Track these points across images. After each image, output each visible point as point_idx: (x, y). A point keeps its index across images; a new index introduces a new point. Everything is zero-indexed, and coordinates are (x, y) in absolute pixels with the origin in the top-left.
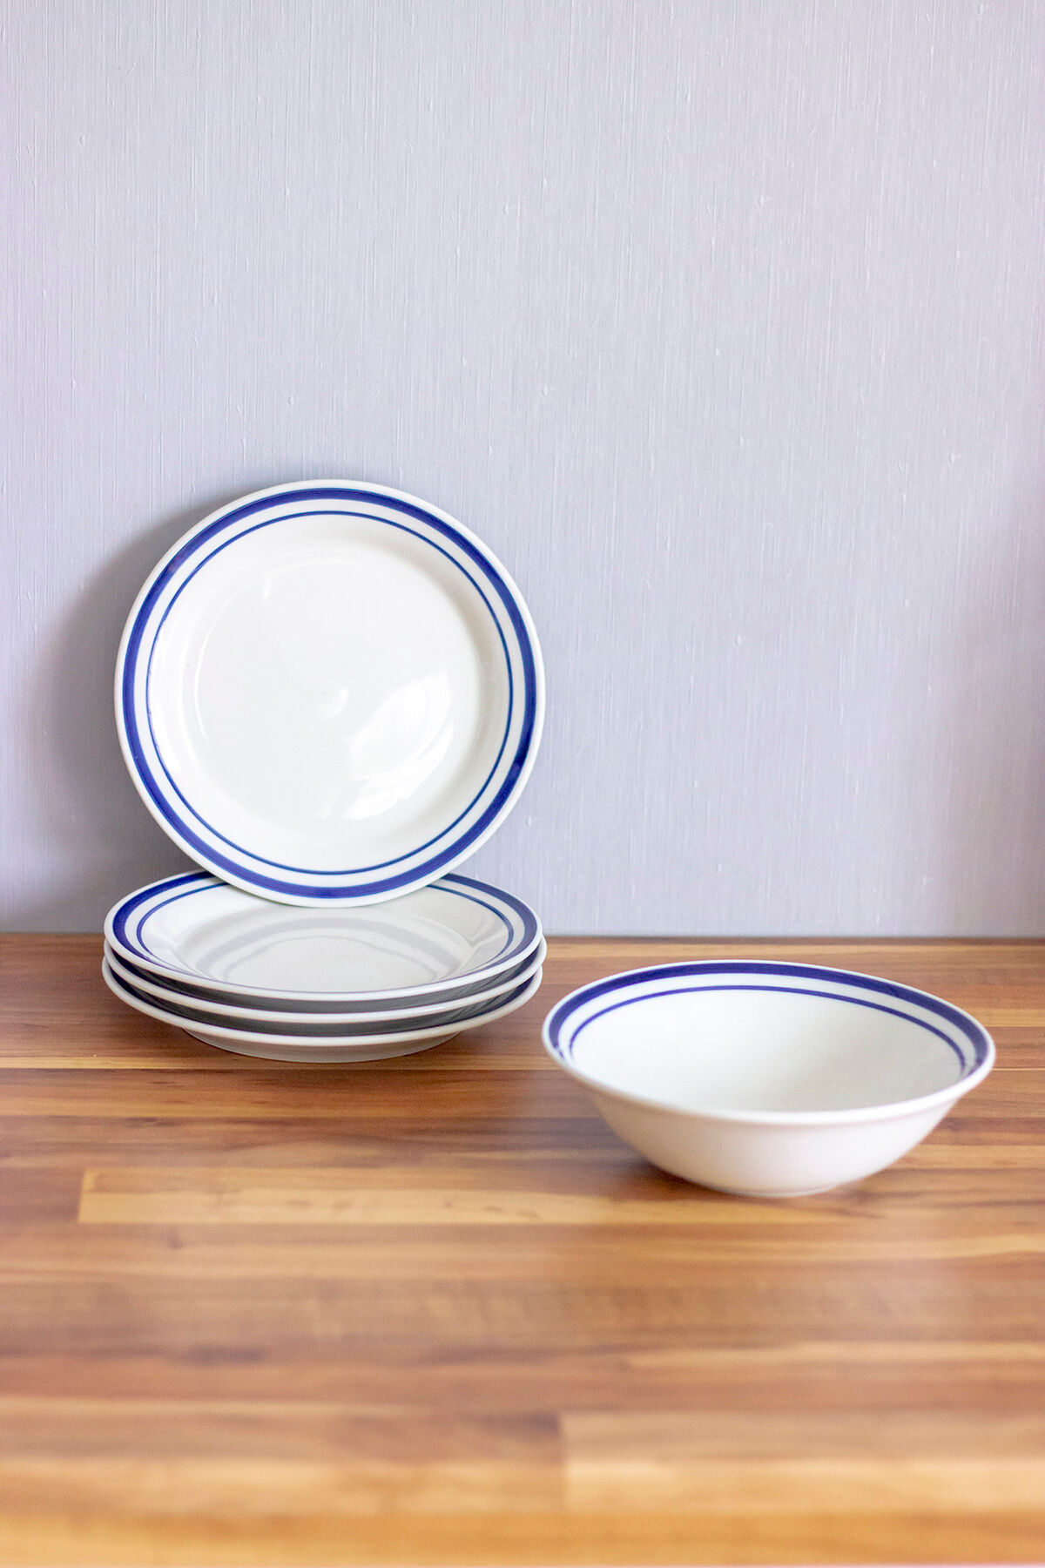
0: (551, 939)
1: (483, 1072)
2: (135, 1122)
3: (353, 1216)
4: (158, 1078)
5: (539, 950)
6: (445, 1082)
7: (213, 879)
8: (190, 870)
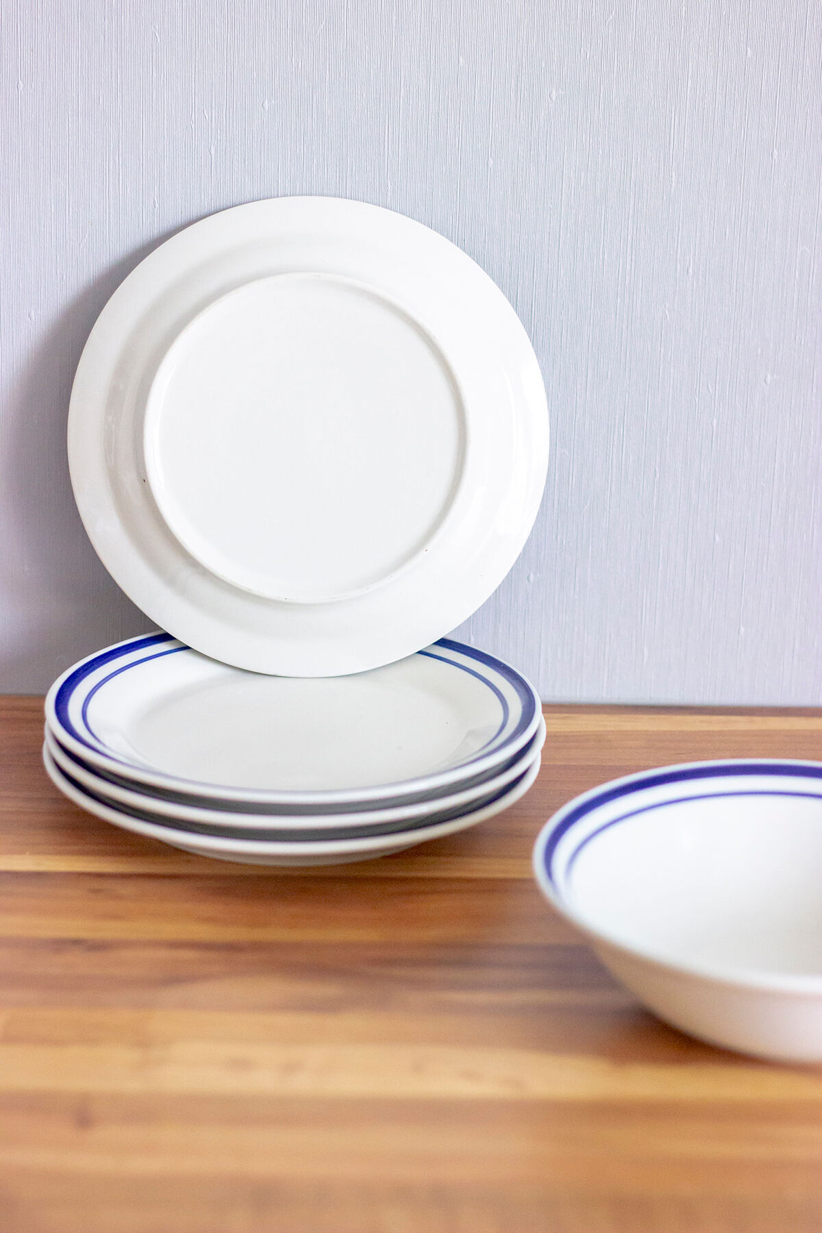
0: (549, 708)
1: (469, 880)
2: (61, 945)
3: (303, 1084)
4: (96, 884)
5: (538, 733)
6: (423, 893)
7: (172, 642)
8: (150, 632)
